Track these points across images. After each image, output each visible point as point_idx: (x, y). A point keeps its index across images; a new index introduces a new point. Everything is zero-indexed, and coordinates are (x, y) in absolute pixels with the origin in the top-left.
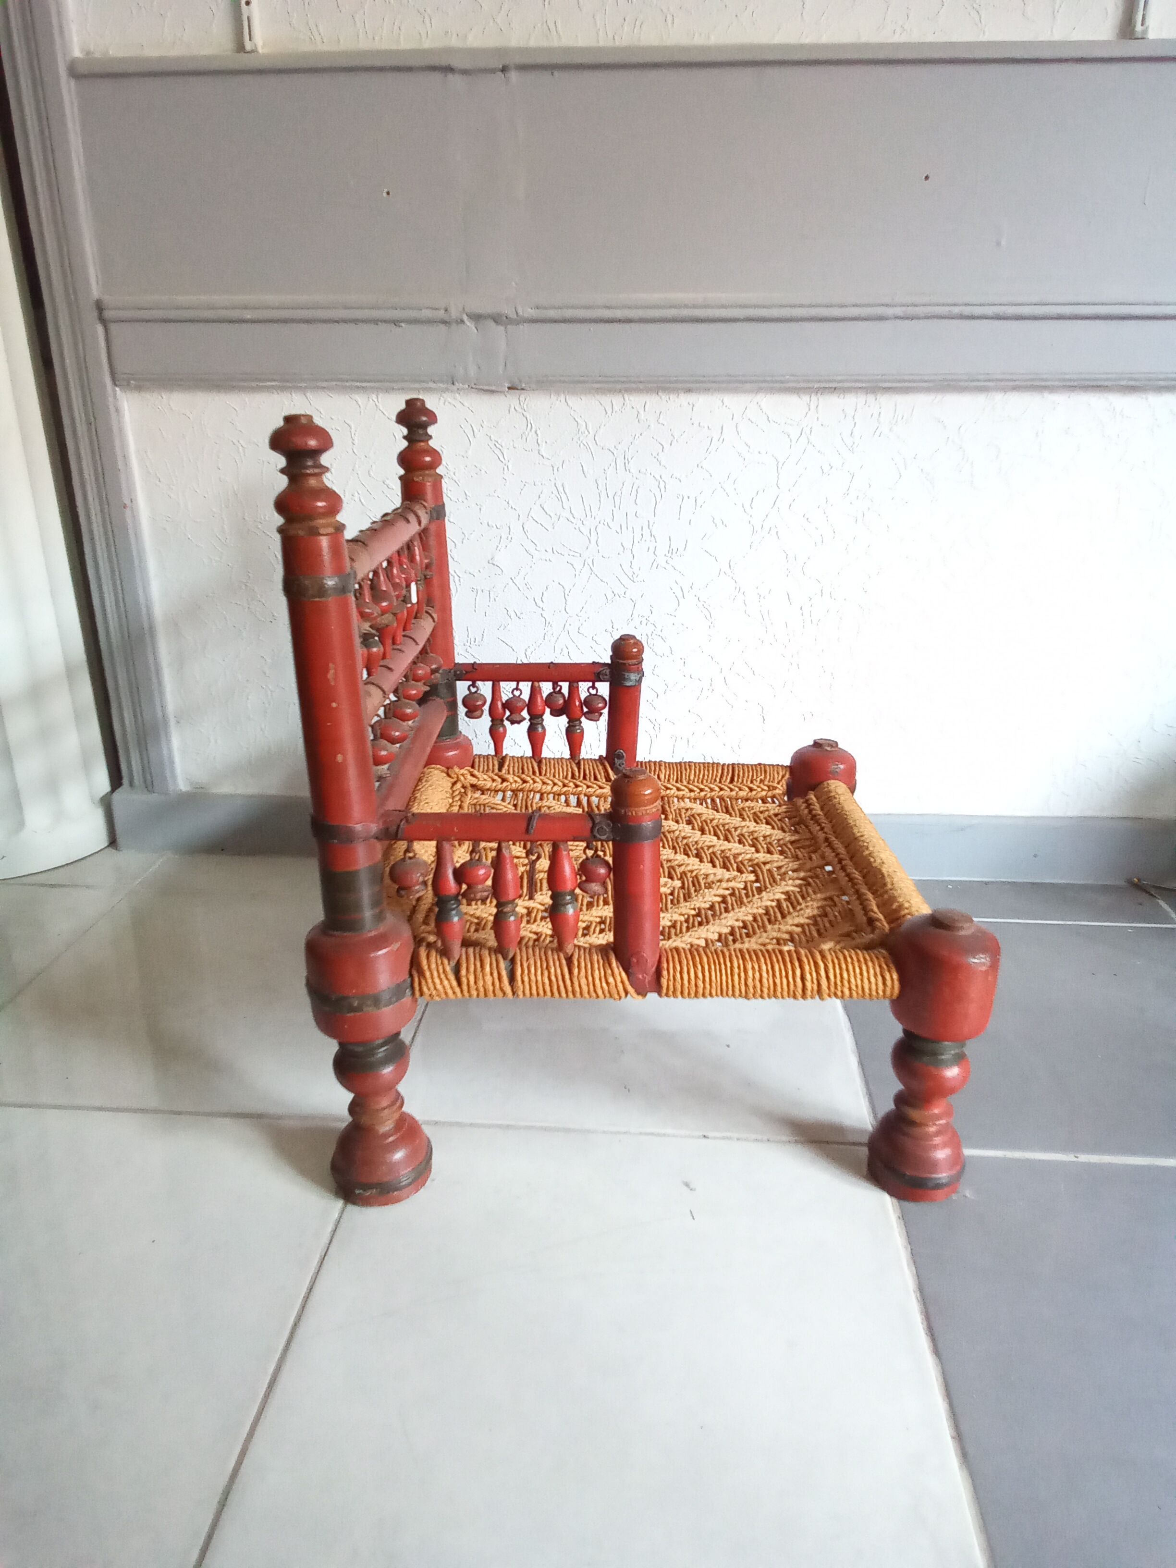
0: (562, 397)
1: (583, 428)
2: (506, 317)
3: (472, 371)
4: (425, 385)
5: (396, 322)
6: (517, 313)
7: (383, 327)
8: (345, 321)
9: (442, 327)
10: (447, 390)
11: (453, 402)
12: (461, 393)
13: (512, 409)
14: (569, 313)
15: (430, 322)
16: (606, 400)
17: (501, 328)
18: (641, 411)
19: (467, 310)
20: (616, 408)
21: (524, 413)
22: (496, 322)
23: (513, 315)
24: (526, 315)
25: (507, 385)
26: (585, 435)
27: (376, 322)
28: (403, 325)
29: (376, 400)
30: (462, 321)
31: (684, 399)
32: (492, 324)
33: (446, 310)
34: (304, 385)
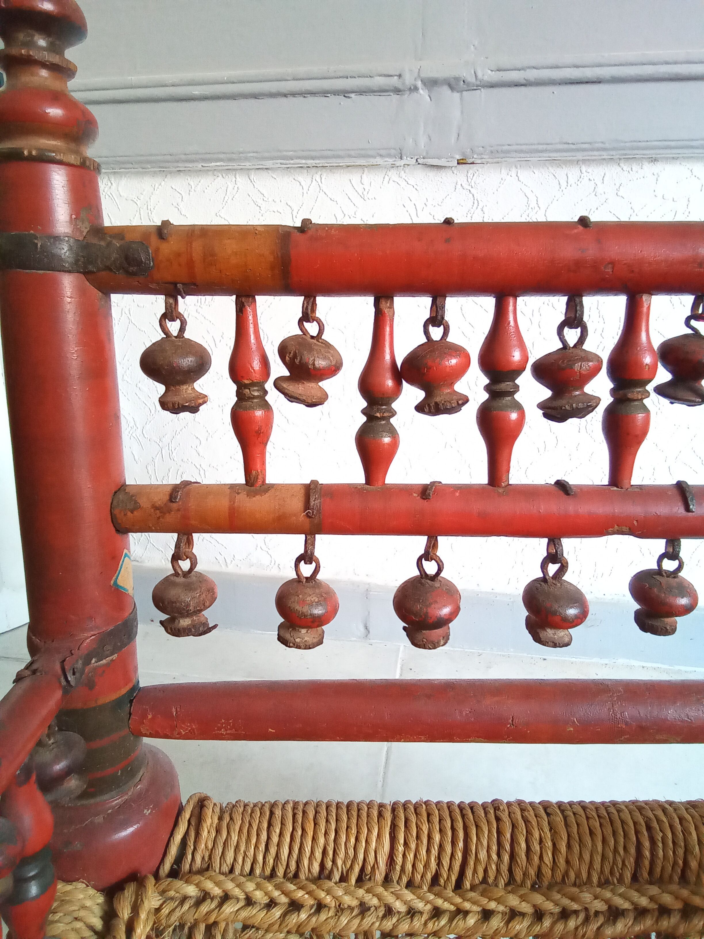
0: (513, 172)
1: (533, 204)
2: (464, 81)
3: (423, 141)
4: (372, 161)
5: (345, 93)
6: (476, 76)
7: (332, 99)
8: (294, 94)
9: (395, 98)
10: (393, 166)
11: (397, 179)
12: (407, 171)
13: (459, 186)
14: (532, 75)
15: (381, 91)
16: (561, 173)
17: (456, 95)
18: (599, 183)
19: (423, 75)
20: (571, 181)
21: (471, 189)
22: (452, 88)
23: (471, 79)
24: (486, 78)
25: (458, 157)
26: (535, 211)
27: (325, 93)
28: (353, 95)
29: (319, 180)
30: (416, 89)
31: (648, 169)
32: (445, 90)
33: (400, 76)
34: (247, 164)
